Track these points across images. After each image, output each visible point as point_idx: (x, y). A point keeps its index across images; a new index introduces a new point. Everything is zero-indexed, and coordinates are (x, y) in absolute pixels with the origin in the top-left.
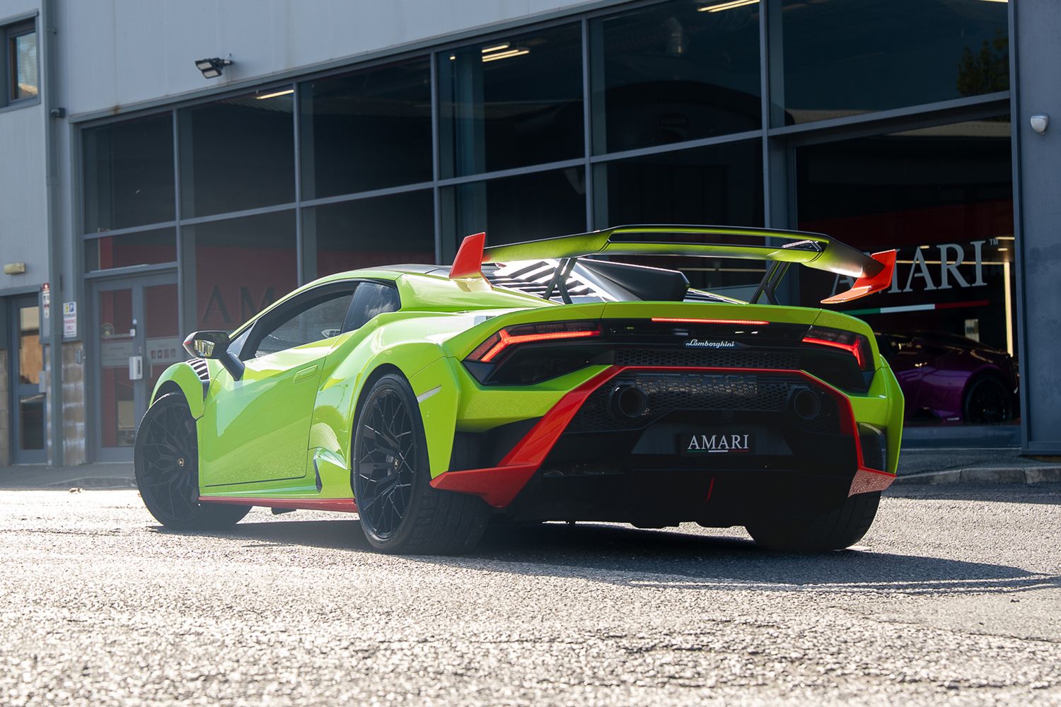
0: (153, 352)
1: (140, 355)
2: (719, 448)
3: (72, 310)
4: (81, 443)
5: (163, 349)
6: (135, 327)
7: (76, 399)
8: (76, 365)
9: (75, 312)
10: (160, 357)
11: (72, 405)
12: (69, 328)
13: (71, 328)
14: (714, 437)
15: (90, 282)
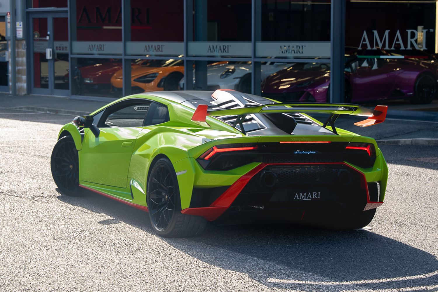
0: (57, 47)
1: (51, 48)
2: (307, 198)
3: (20, 25)
4: (25, 85)
5: (61, 46)
6: (48, 35)
7: (22, 66)
8: (22, 50)
9: (22, 26)
10: (60, 50)
11: (20, 68)
12: (19, 33)
13: (20, 34)
14: (305, 194)
15: (28, 13)
